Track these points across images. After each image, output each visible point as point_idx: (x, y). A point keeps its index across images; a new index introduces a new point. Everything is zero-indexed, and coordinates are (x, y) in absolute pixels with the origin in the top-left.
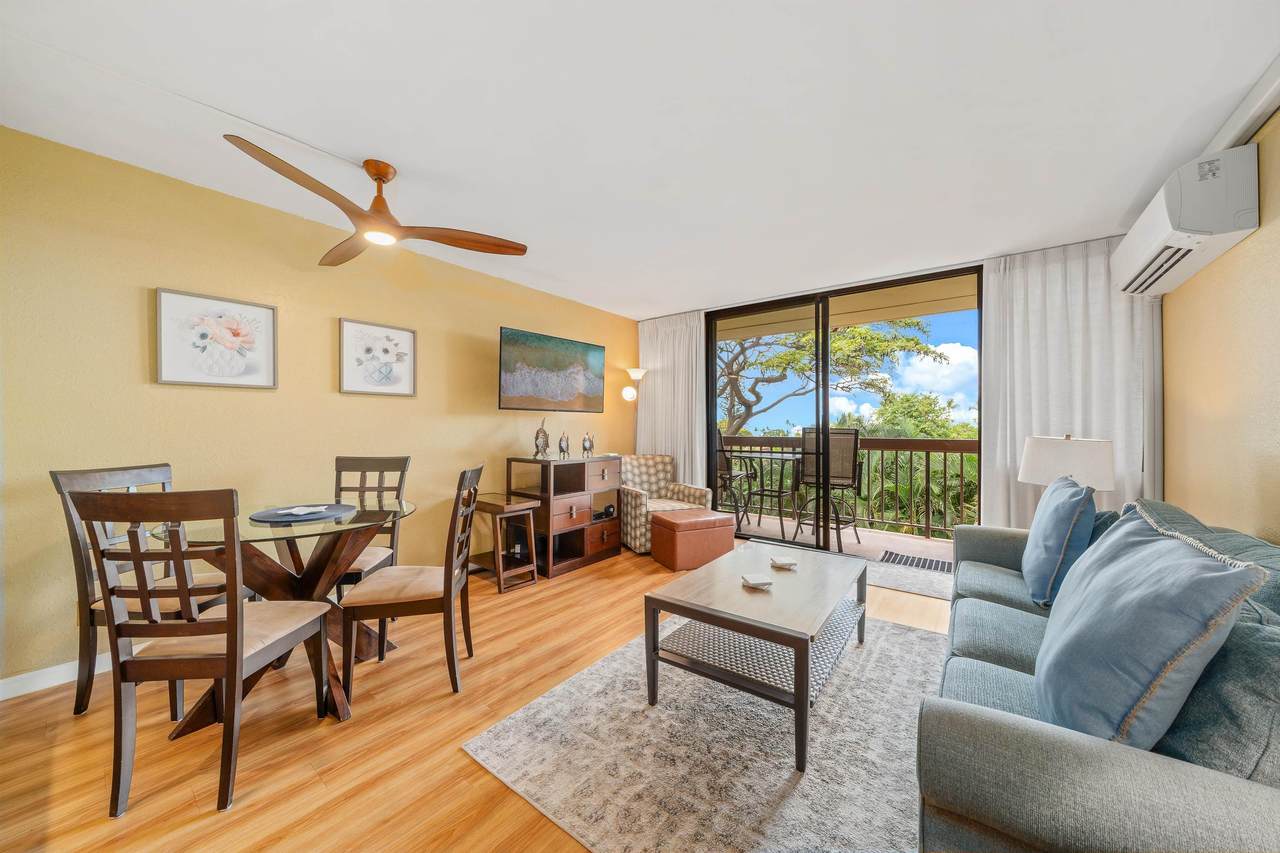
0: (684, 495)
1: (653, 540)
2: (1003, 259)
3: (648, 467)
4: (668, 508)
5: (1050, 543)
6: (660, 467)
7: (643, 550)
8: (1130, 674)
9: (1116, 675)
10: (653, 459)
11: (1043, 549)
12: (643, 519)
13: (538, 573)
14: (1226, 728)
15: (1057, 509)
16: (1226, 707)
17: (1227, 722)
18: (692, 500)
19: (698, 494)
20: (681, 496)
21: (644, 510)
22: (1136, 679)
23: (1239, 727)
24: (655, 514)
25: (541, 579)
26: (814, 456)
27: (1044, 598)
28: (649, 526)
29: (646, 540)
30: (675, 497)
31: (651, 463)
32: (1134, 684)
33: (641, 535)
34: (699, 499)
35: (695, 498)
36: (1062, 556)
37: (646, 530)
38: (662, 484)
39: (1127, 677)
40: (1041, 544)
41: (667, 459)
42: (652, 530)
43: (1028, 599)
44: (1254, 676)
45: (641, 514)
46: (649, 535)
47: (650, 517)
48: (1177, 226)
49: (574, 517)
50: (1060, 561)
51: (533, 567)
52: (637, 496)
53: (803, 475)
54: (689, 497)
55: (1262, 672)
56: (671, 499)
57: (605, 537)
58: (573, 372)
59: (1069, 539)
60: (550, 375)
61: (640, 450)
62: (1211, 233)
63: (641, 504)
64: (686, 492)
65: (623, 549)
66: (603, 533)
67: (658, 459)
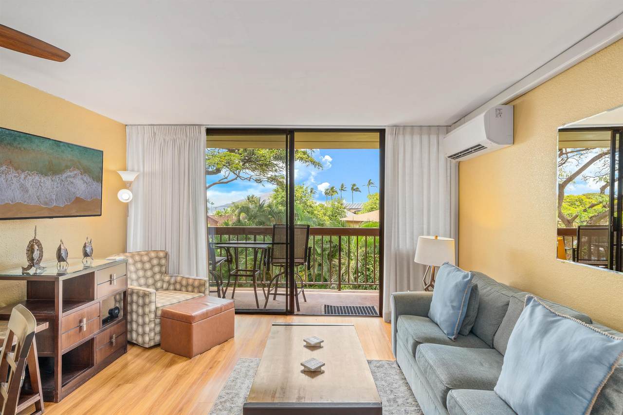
0: (182, 286)
1: (162, 333)
2: (395, 127)
3: (143, 263)
4: (175, 301)
5: (455, 304)
6: (155, 262)
7: (152, 344)
8: (582, 396)
9: (577, 398)
10: (147, 254)
11: (450, 308)
12: (152, 316)
13: (45, 401)
14: (608, 409)
15: (456, 285)
16: (607, 400)
17: (608, 407)
18: (190, 289)
19: (196, 283)
20: (178, 286)
21: (153, 307)
22: (585, 398)
23: (613, 408)
24: (165, 309)
25: (48, 406)
26: (285, 245)
27: (454, 335)
28: (158, 321)
29: (155, 334)
30: (172, 287)
31: (146, 258)
32: (584, 400)
33: (150, 330)
34: (198, 287)
35: (194, 287)
36: (461, 311)
37: (155, 325)
38: (158, 277)
39: (581, 398)
40: (448, 304)
41: (162, 254)
42: (162, 324)
43: (446, 338)
44: (616, 384)
45: (150, 312)
46: (158, 329)
47: (159, 313)
48: (488, 138)
49: (85, 329)
50: (460, 314)
51: (39, 397)
52: (145, 295)
53: (272, 259)
54: (187, 286)
55: (619, 382)
56: (167, 289)
57: (114, 340)
58: (70, 176)
59: (464, 302)
60: (43, 179)
61: (131, 248)
62: (499, 144)
63: (150, 302)
64: (184, 283)
65: (129, 347)
66: (111, 338)
67: (153, 255)
